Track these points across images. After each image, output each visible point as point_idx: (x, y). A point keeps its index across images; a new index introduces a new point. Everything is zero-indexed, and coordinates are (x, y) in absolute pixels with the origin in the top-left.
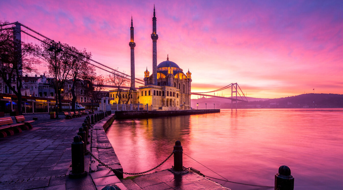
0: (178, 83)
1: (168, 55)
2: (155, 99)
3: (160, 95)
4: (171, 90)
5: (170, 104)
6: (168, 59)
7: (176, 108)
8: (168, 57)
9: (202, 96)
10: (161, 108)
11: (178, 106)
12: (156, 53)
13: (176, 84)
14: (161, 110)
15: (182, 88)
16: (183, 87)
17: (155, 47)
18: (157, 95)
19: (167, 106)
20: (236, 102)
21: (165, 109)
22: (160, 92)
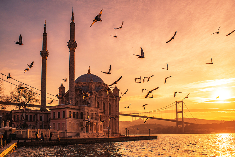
0: (101, 102)
1: (89, 67)
2: (71, 123)
3: (78, 118)
4: (92, 111)
5: (91, 129)
6: (89, 71)
7: (99, 135)
8: (89, 69)
9: (138, 118)
10: (78, 134)
11: (101, 132)
12: (74, 64)
13: (100, 103)
14: (78, 138)
15: (107, 108)
16: (109, 107)
17: (73, 58)
18: (74, 117)
19: (87, 131)
20: (183, 126)
21: (84, 135)
22: (77, 113)
